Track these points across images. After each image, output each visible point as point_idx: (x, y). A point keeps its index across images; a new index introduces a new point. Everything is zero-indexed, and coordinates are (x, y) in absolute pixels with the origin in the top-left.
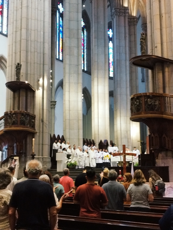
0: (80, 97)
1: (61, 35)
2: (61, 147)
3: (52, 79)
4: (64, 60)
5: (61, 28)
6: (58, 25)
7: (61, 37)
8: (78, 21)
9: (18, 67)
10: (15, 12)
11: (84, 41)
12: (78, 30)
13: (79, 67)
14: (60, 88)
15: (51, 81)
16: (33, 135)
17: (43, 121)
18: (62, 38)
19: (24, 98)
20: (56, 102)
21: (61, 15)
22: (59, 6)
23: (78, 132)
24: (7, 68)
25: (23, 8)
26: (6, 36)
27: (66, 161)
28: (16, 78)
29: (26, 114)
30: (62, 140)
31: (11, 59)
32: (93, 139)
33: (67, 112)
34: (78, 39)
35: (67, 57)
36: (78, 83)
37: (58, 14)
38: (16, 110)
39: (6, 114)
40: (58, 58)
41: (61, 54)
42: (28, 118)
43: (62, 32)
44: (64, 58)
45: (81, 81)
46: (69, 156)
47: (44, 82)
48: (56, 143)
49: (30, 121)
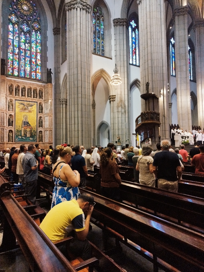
0: (189, 98)
1: (173, 59)
2: (177, 132)
3: (169, 89)
4: (176, 76)
5: (173, 55)
6: (171, 53)
7: (173, 60)
8: (185, 47)
9: (147, 85)
10: (144, 51)
11: (190, 60)
12: (186, 53)
13: (188, 78)
14: (174, 94)
15: (168, 90)
16: (159, 125)
17: (164, 116)
18: (175, 61)
19: (152, 103)
20: (172, 103)
21: (173, 46)
22: (171, 40)
23: (189, 121)
24: (141, 86)
25: (148, 47)
26: (139, 66)
27: (181, 140)
28: (146, 91)
29: (154, 113)
30: (178, 127)
31: (142, 81)
32: (199, 125)
33: (180, 109)
34: (186, 59)
35: (179, 73)
36: (187, 89)
37: (171, 45)
38: (148, 111)
39: (142, 114)
40: (172, 74)
41: (174, 72)
42: (155, 115)
43: (174, 57)
44: (176, 74)
45: (189, 87)
46: (182, 137)
47: (164, 91)
48: (174, 130)
49: (156, 117)
